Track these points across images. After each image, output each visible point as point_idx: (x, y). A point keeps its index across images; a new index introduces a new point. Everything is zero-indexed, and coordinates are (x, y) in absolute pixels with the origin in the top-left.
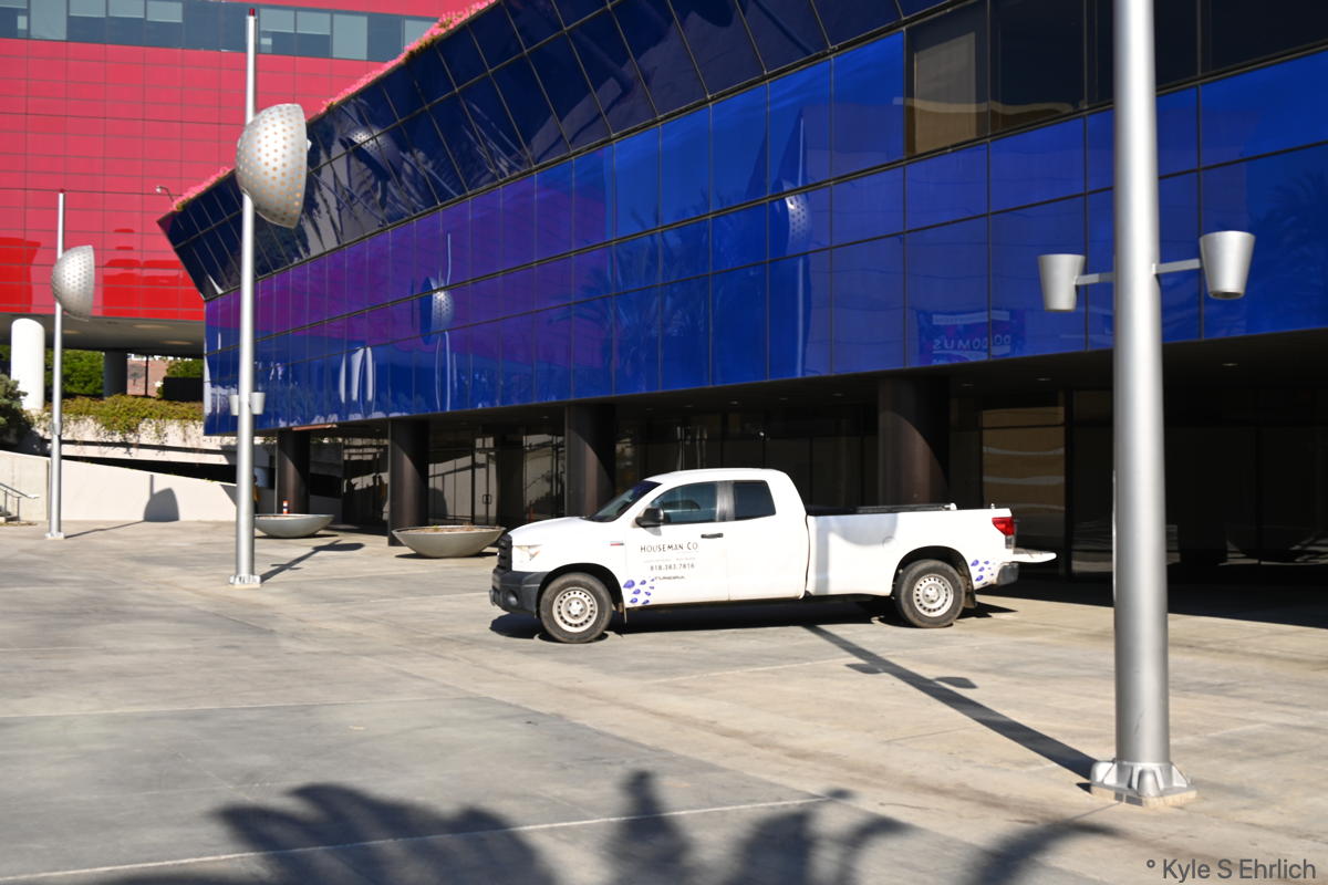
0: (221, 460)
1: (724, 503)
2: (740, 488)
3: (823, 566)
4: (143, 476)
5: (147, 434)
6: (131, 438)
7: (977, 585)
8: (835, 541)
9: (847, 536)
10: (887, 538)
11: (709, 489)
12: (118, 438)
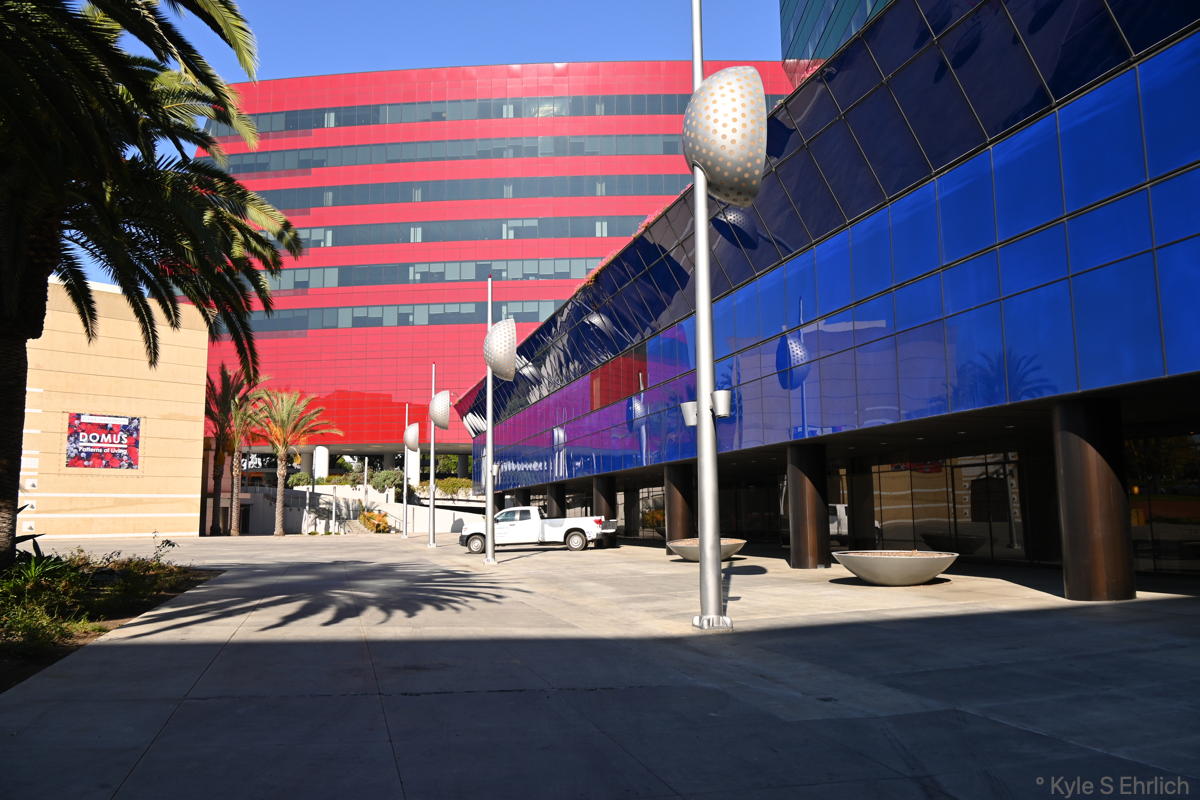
1: (517, 516)
2: (522, 512)
3: (543, 533)
4: (450, 512)
5: (461, 495)
6: (455, 497)
7: (589, 539)
8: (546, 527)
9: (552, 525)
10: (561, 526)
11: (514, 512)
12: (449, 497)
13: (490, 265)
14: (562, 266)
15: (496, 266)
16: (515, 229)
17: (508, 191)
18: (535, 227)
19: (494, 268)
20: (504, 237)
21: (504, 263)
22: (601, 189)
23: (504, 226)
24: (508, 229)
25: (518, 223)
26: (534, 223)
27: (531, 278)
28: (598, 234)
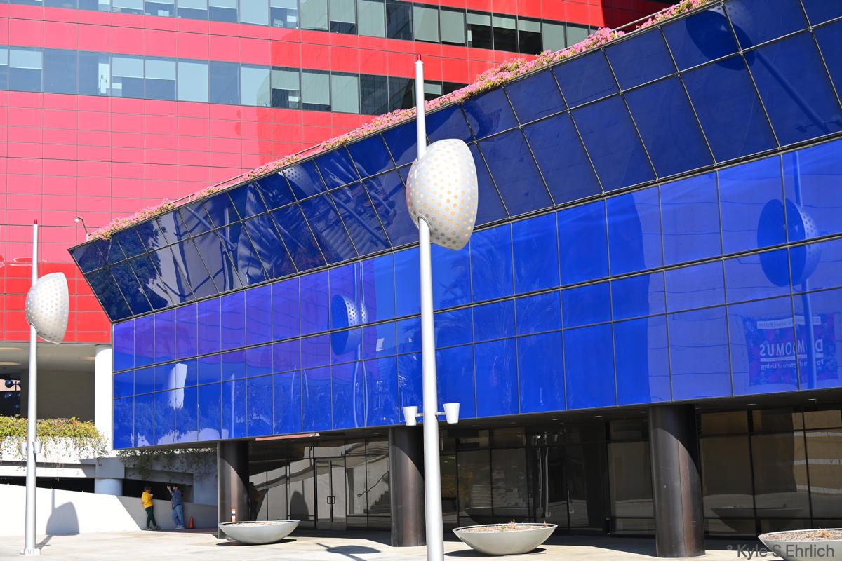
0: (79, 473)
27: (161, 13)
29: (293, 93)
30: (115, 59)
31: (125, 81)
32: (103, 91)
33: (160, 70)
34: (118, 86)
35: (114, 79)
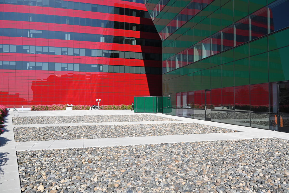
13: (23, 47)
14: (52, 50)
15: (25, 47)
16: (33, 34)
17: (31, 19)
18: (42, 34)
19: (24, 48)
20: (28, 37)
21: (28, 47)
22: (68, 22)
23: (28, 32)
24: (30, 34)
25: (34, 32)
26: (41, 32)
27: (39, 53)
28: (66, 39)
29: (66, 68)
30: (30, 63)
31: (33, 67)
32: (28, 69)
33: (39, 64)
34: (31, 68)
35: (29, 67)
